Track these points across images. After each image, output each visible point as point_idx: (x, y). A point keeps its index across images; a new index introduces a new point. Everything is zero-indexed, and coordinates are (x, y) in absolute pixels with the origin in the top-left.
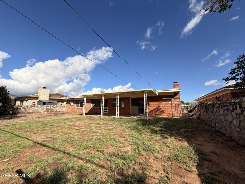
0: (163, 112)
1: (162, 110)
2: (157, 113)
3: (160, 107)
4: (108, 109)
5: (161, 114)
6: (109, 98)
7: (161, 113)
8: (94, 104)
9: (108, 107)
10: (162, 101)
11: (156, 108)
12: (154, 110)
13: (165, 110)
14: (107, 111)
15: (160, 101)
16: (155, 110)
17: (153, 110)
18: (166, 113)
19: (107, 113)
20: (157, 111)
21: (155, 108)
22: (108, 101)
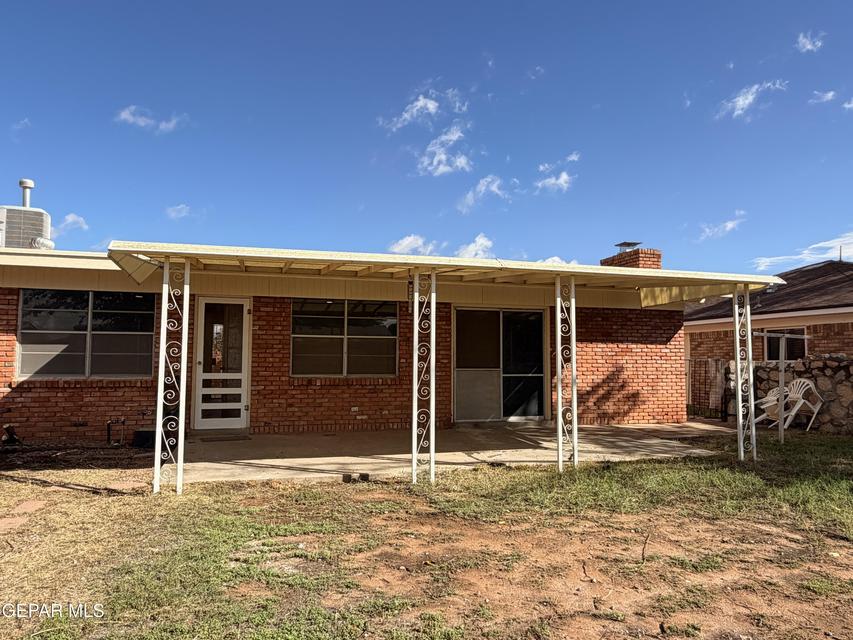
0: (634, 398)
1: (631, 389)
2: (609, 407)
3: (625, 375)
4: (244, 391)
5: (626, 413)
6: (257, 299)
7: (626, 407)
8: (61, 348)
9: (245, 376)
10: (633, 342)
11: (604, 381)
12: (595, 388)
13: (645, 391)
14: (235, 413)
15: (622, 342)
16: (601, 392)
17: (588, 393)
18: (649, 406)
19: (240, 423)
20: (606, 397)
21: (598, 378)
22: (247, 319)
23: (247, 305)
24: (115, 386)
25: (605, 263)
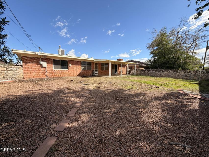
4: (98, 71)
8: (84, 67)
14: (97, 73)
19: (98, 74)
22: (98, 65)
23: (98, 63)
24: (89, 71)
25: (117, 60)
